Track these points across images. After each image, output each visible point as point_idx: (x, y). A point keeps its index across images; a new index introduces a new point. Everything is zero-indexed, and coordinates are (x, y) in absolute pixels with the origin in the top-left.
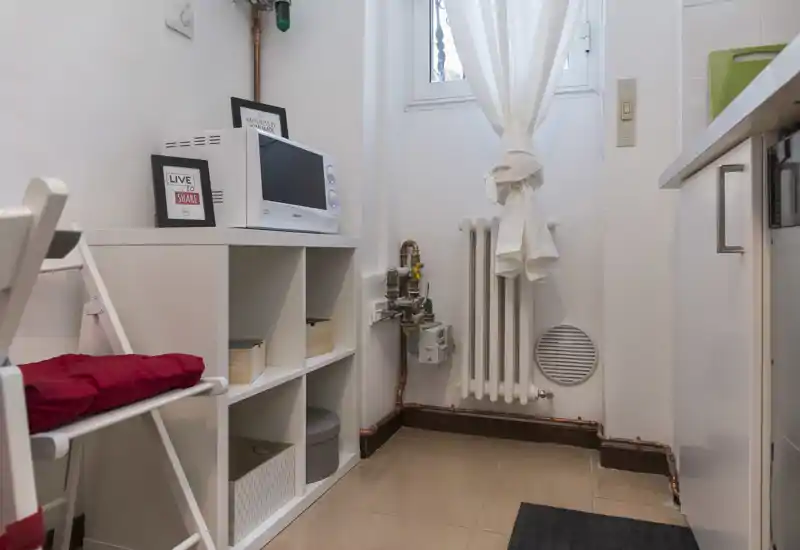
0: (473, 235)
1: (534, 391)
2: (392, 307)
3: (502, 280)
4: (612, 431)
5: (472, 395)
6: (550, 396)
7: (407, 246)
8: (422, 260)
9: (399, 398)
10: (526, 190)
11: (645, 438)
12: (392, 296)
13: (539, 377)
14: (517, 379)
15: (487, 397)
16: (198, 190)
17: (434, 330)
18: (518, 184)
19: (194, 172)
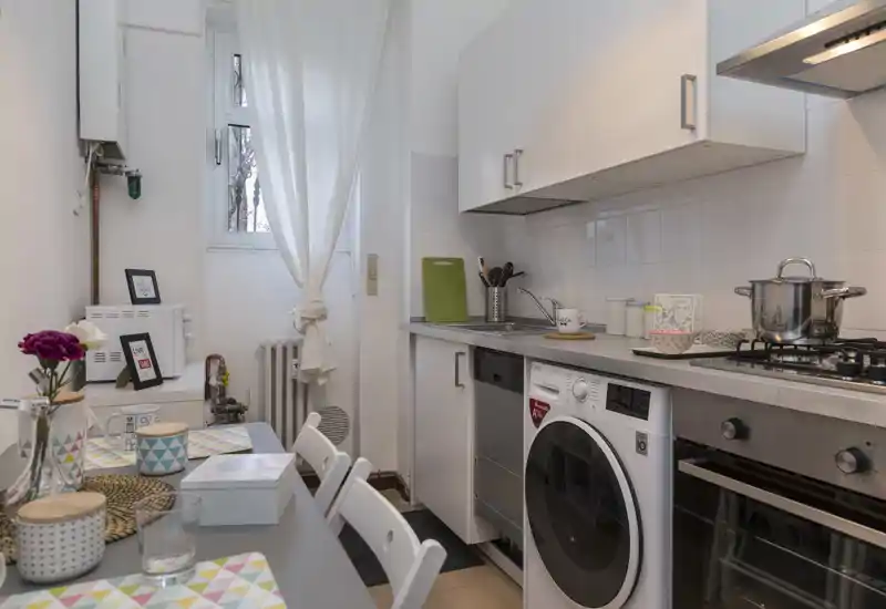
7: (212, 358)
10: (318, 324)
16: (148, 356)
18: (314, 320)
19: (143, 343)
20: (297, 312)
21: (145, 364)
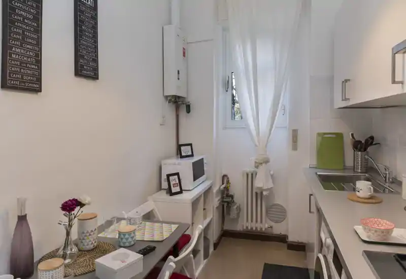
0: (247, 175)
1: (267, 226)
2: (223, 201)
3: (257, 193)
4: (291, 239)
5: (247, 227)
6: (271, 227)
7: (224, 176)
8: (230, 182)
9: (222, 228)
10: (264, 165)
11: (300, 241)
12: (223, 198)
13: (268, 221)
14: (261, 222)
15: (252, 228)
16: (178, 182)
17: (235, 207)
18: (262, 163)
19: (176, 177)
20: (253, 159)
21: (176, 185)
